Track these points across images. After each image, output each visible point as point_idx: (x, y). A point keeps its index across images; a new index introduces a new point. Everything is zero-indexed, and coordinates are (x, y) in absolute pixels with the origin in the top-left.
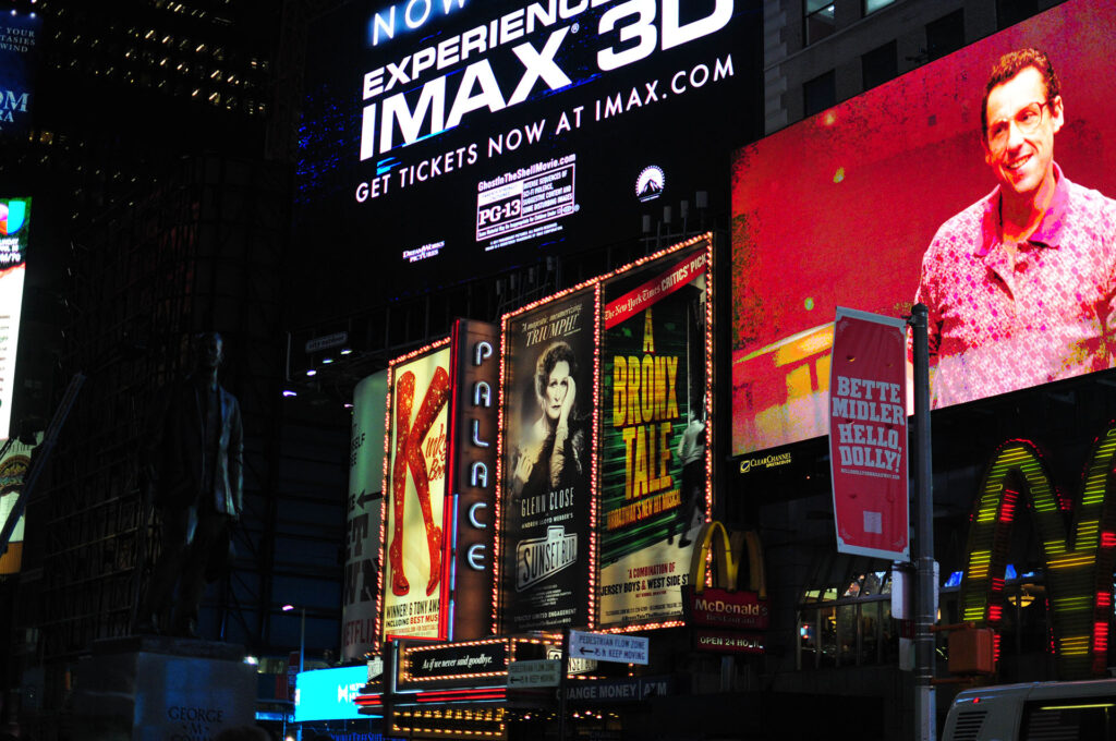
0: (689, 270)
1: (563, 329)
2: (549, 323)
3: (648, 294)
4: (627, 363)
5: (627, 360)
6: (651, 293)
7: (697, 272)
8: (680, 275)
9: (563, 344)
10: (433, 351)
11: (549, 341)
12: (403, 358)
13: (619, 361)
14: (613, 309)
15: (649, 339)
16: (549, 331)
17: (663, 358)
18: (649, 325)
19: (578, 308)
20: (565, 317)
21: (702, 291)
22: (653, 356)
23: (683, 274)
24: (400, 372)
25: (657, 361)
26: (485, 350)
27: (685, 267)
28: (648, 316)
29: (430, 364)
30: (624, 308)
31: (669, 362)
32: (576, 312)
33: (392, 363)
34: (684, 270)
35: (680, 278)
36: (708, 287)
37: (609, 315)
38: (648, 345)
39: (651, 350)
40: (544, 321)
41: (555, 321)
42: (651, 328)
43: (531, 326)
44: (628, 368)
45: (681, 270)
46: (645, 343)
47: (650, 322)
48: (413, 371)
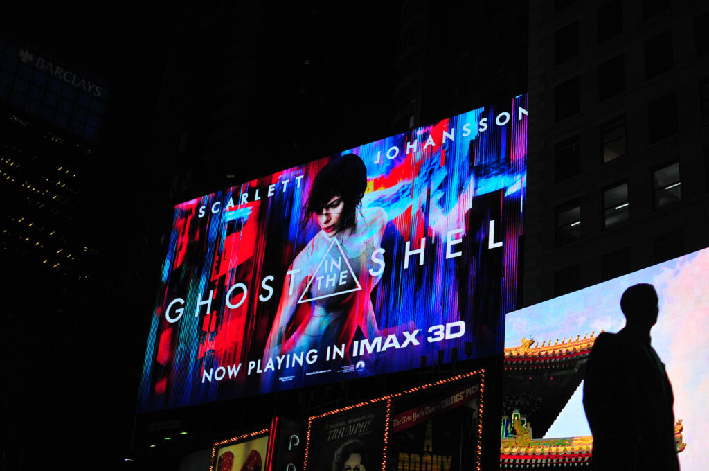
0: (464, 395)
1: (358, 430)
2: (347, 426)
3: (430, 410)
4: (410, 458)
5: (410, 456)
6: (432, 410)
7: (471, 397)
8: (457, 398)
9: (357, 441)
10: (250, 439)
11: (346, 438)
12: (226, 442)
13: (403, 456)
14: (400, 419)
15: (429, 442)
16: (346, 432)
17: (439, 457)
18: (429, 432)
19: (372, 416)
20: (360, 422)
21: (474, 411)
22: (432, 454)
23: (459, 397)
24: (223, 451)
25: (435, 459)
26: (295, 441)
27: (462, 393)
28: (429, 425)
29: (247, 448)
30: (409, 419)
31: (445, 460)
32: (370, 419)
33: (217, 444)
34: (461, 394)
35: (457, 400)
36: (480, 407)
37: (397, 422)
38: (428, 446)
39: (430, 450)
40: (343, 423)
41: (352, 425)
42: (431, 433)
43: (331, 426)
44: (410, 462)
45: (458, 395)
46: (426, 444)
47: (430, 430)
48: (233, 452)
